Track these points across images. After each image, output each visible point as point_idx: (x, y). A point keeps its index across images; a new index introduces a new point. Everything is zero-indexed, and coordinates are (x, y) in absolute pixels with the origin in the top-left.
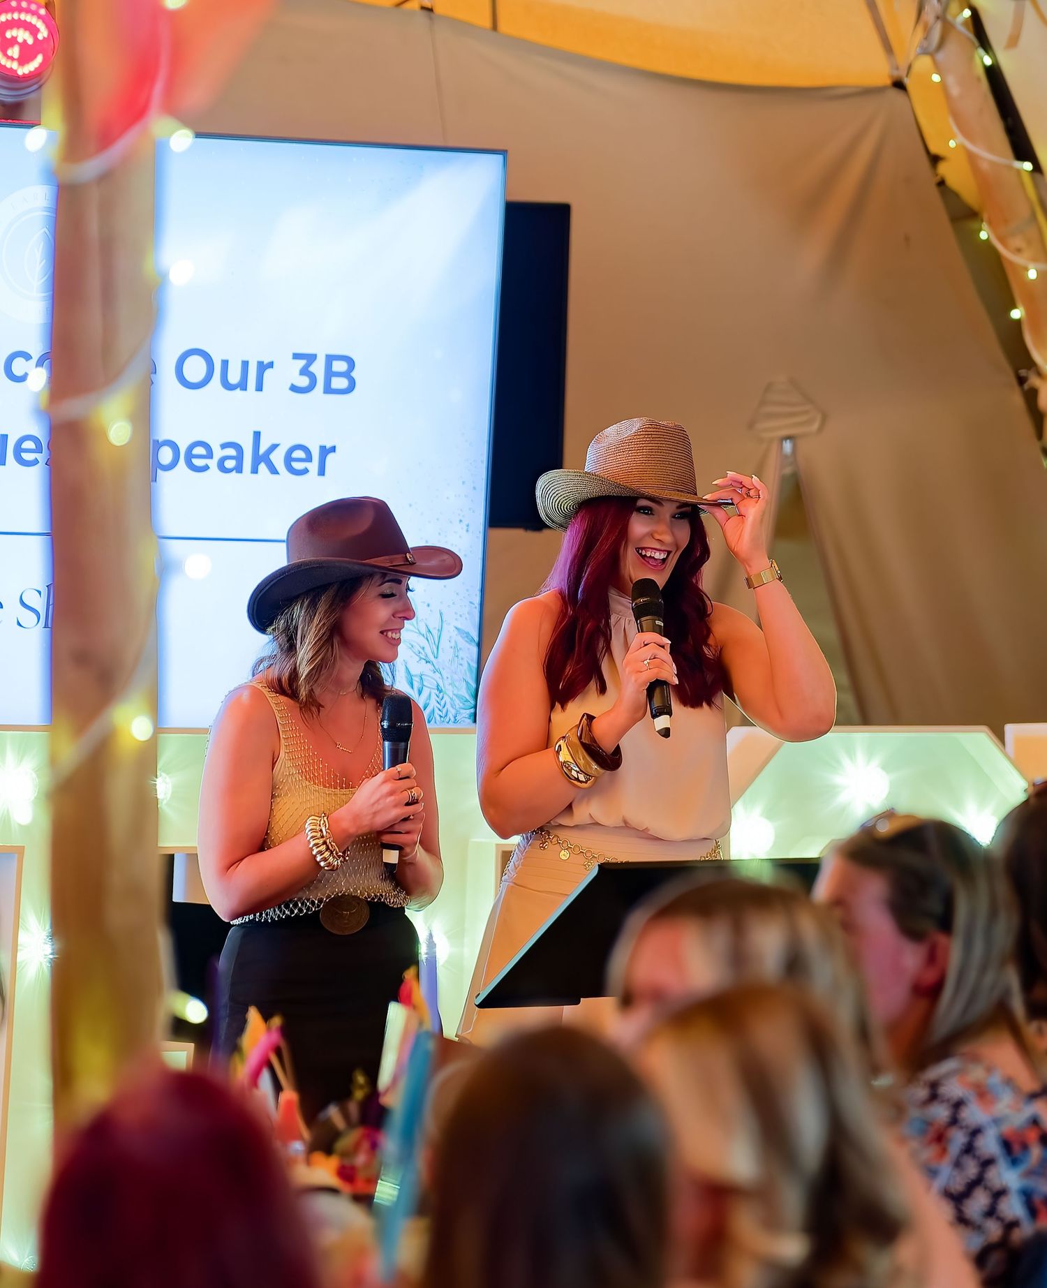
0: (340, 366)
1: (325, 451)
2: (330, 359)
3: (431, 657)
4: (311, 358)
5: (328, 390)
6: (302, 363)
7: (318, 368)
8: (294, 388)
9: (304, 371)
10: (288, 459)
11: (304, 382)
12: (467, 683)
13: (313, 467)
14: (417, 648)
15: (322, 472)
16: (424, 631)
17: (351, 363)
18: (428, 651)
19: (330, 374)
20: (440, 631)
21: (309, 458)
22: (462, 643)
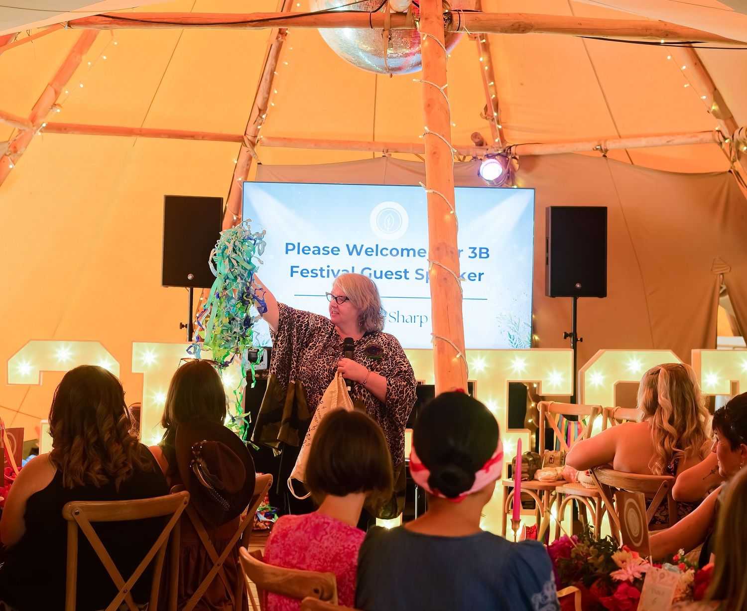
0: (485, 251)
1: (480, 275)
2: (481, 249)
3: (516, 330)
4: (475, 249)
5: (480, 257)
6: (472, 250)
7: (477, 251)
8: (469, 257)
9: (473, 252)
10: (469, 277)
11: (473, 255)
12: (528, 338)
13: (477, 278)
14: (512, 328)
15: (480, 280)
16: (514, 323)
17: (488, 250)
18: (515, 328)
19: (481, 253)
20: (519, 323)
21: (475, 276)
22: (526, 326)
